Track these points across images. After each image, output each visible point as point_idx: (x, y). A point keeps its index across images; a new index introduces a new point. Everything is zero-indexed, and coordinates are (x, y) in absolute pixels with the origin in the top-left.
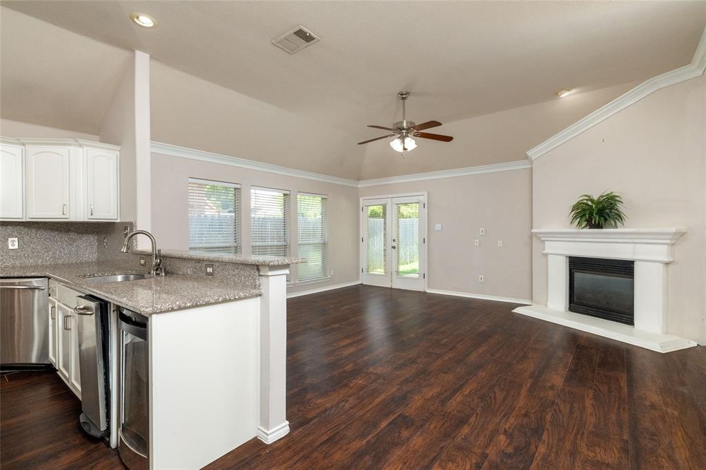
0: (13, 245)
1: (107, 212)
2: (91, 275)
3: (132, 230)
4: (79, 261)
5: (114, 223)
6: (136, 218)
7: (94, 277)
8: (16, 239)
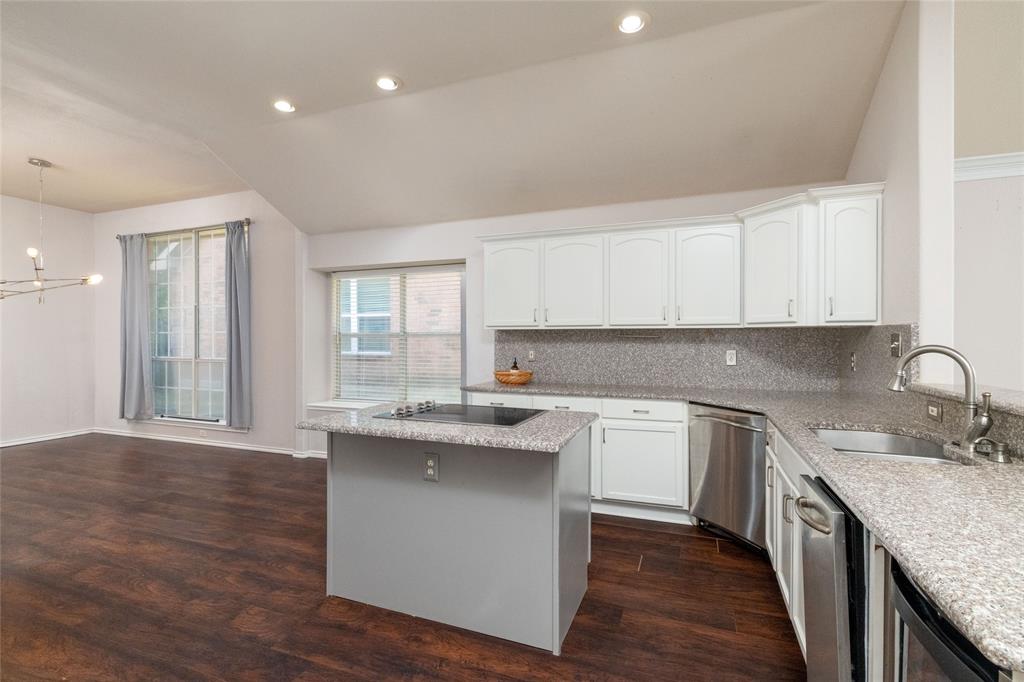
0: (731, 359)
1: (856, 308)
2: (828, 425)
3: (908, 342)
4: (811, 389)
5: (871, 327)
6: (918, 319)
7: (834, 429)
8: (734, 352)
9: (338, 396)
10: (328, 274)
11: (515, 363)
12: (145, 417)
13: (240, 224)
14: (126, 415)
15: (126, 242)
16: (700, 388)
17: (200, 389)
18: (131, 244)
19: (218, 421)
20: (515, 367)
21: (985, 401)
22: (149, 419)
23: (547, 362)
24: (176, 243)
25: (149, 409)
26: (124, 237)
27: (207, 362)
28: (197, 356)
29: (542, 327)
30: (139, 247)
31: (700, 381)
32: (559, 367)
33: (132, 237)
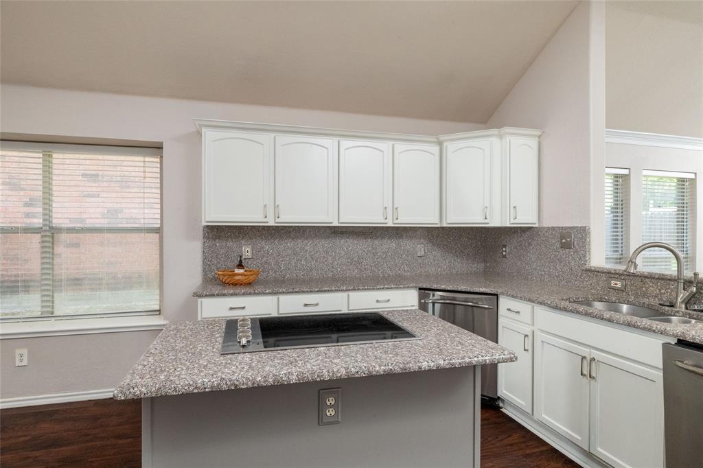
3: (582, 239)
6: (590, 223)
8: (423, 246)
11: (241, 261)
16: (400, 276)
20: (240, 266)
21: (695, 278)
23: (265, 259)
29: (272, 223)
31: (399, 270)
32: (277, 264)
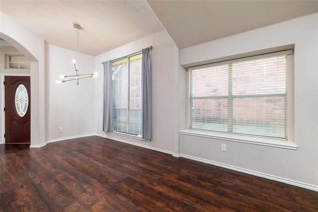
9: (190, 128)
10: (187, 68)
12: (111, 131)
13: (148, 50)
14: (104, 130)
15: (105, 64)
17: (130, 121)
18: (106, 64)
19: (137, 135)
22: (112, 132)
24: (121, 65)
25: (112, 128)
26: (104, 62)
27: (133, 110)
28: (129, 108)
30: (110, 65)
33: (107, 62)
